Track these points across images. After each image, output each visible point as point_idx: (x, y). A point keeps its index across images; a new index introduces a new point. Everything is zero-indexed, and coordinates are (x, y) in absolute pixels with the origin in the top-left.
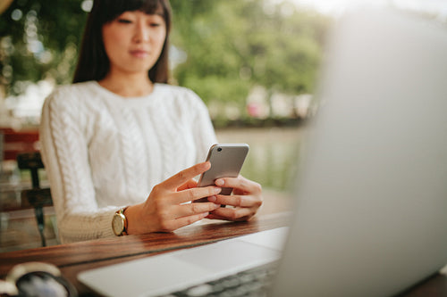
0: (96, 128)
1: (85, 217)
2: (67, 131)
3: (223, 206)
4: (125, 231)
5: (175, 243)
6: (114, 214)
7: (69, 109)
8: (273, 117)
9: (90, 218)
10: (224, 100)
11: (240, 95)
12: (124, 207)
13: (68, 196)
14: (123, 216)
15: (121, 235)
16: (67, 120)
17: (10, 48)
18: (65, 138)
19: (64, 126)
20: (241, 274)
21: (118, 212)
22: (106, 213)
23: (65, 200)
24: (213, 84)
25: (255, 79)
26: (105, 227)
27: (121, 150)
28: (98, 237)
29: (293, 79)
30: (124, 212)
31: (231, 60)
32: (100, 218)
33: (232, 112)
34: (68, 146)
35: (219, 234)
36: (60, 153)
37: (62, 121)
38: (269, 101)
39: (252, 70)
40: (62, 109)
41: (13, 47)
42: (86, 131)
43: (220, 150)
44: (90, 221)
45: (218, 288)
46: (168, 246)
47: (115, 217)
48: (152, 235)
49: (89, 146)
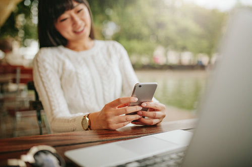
0: (63, 69)
1: (65, 120)
2: (48, 72)
3: (144, 117)
4: (89, 128)
5: (116, 136)
6: (82, 118)
7: (48, 60)
8: (168, 64)
9: (68, 120)
10: (141, 54)
11: (150, 51)
12: (88, 113)
13: (53, 108)
14: (88, 119)
15: (87, 130)
16: (47, 66)
17: (24, 21)
18: (47, 76)
19: (46, 70)
20: (155, 157)
21: (85, 117)
22: (77, 117)
23: (52, 110)
24: (135, 44)
25: (158, 42)
26: (78, 125)
27: (78, 81)
28: (73, 131)
29: (180, 42)
30: (88, 117)
31: (145, 31)
32: (74, 120)
33: (145, 60)
34: (49, 80)
35: (141, 132)
36: (46, 85)
37: (44, 67)
38: (166, 55)
39: (157, 37)
40: (44, 61)
41: (25, 21)
42: (58, 72)
43: (140, 86)
44: (68, 122)
45: (143, 164)
46: (113, 138)
47: (83, 119)
48: (103, 131)
49: (61, 79)
